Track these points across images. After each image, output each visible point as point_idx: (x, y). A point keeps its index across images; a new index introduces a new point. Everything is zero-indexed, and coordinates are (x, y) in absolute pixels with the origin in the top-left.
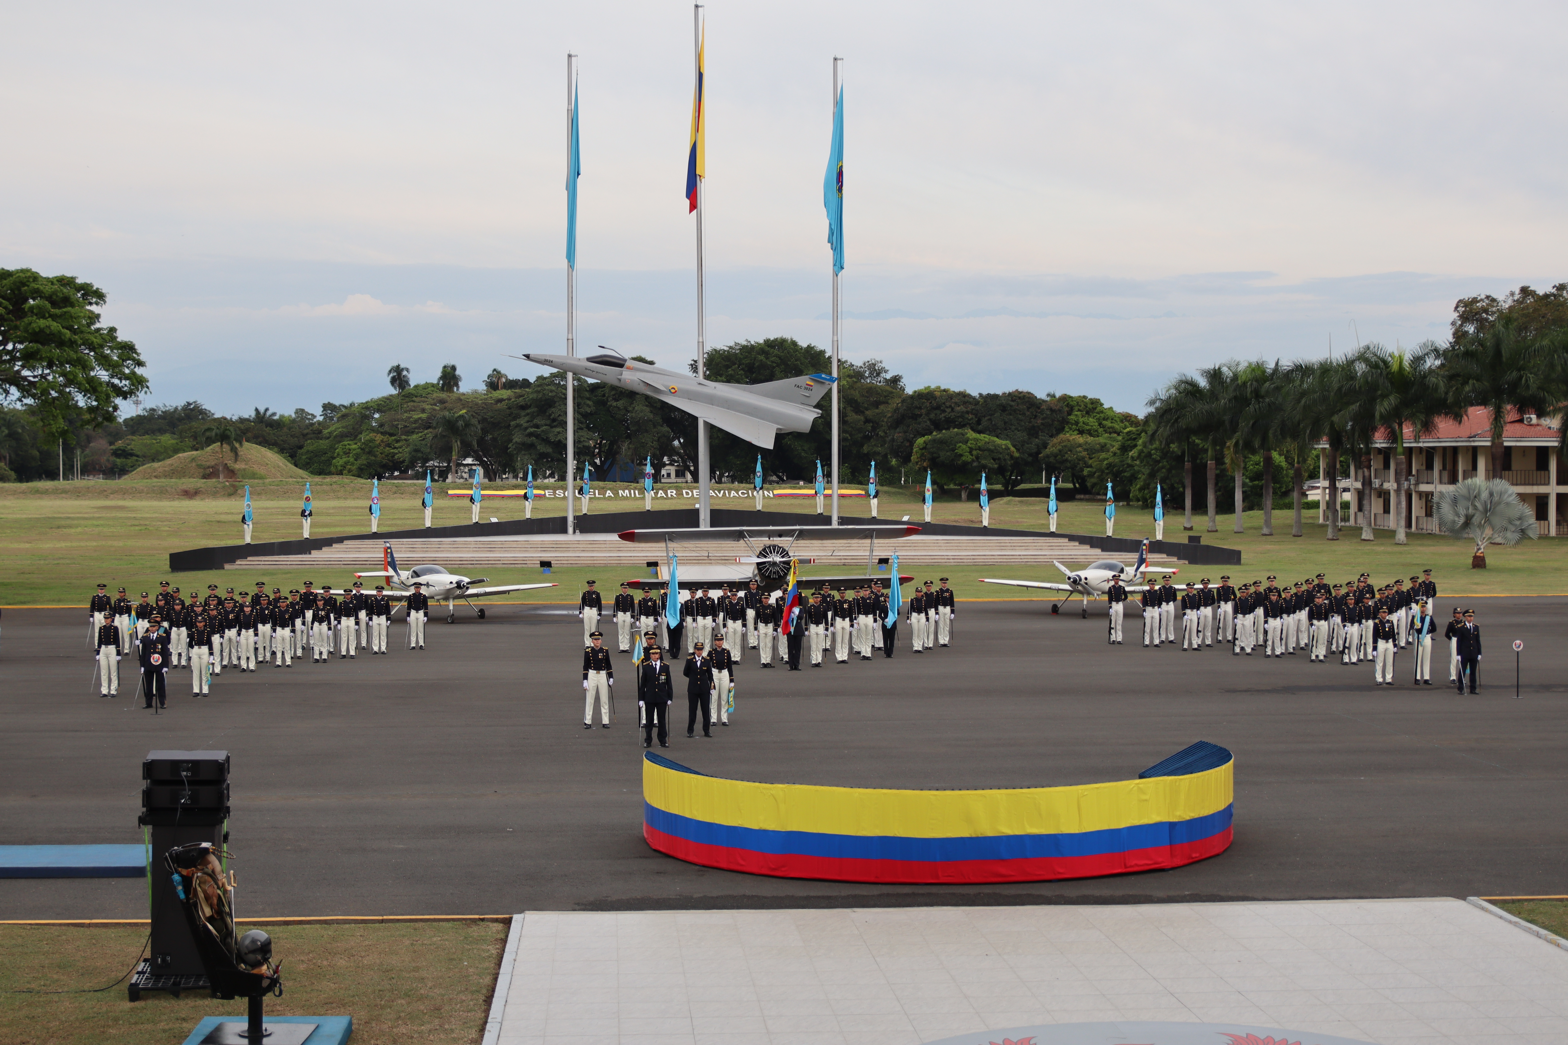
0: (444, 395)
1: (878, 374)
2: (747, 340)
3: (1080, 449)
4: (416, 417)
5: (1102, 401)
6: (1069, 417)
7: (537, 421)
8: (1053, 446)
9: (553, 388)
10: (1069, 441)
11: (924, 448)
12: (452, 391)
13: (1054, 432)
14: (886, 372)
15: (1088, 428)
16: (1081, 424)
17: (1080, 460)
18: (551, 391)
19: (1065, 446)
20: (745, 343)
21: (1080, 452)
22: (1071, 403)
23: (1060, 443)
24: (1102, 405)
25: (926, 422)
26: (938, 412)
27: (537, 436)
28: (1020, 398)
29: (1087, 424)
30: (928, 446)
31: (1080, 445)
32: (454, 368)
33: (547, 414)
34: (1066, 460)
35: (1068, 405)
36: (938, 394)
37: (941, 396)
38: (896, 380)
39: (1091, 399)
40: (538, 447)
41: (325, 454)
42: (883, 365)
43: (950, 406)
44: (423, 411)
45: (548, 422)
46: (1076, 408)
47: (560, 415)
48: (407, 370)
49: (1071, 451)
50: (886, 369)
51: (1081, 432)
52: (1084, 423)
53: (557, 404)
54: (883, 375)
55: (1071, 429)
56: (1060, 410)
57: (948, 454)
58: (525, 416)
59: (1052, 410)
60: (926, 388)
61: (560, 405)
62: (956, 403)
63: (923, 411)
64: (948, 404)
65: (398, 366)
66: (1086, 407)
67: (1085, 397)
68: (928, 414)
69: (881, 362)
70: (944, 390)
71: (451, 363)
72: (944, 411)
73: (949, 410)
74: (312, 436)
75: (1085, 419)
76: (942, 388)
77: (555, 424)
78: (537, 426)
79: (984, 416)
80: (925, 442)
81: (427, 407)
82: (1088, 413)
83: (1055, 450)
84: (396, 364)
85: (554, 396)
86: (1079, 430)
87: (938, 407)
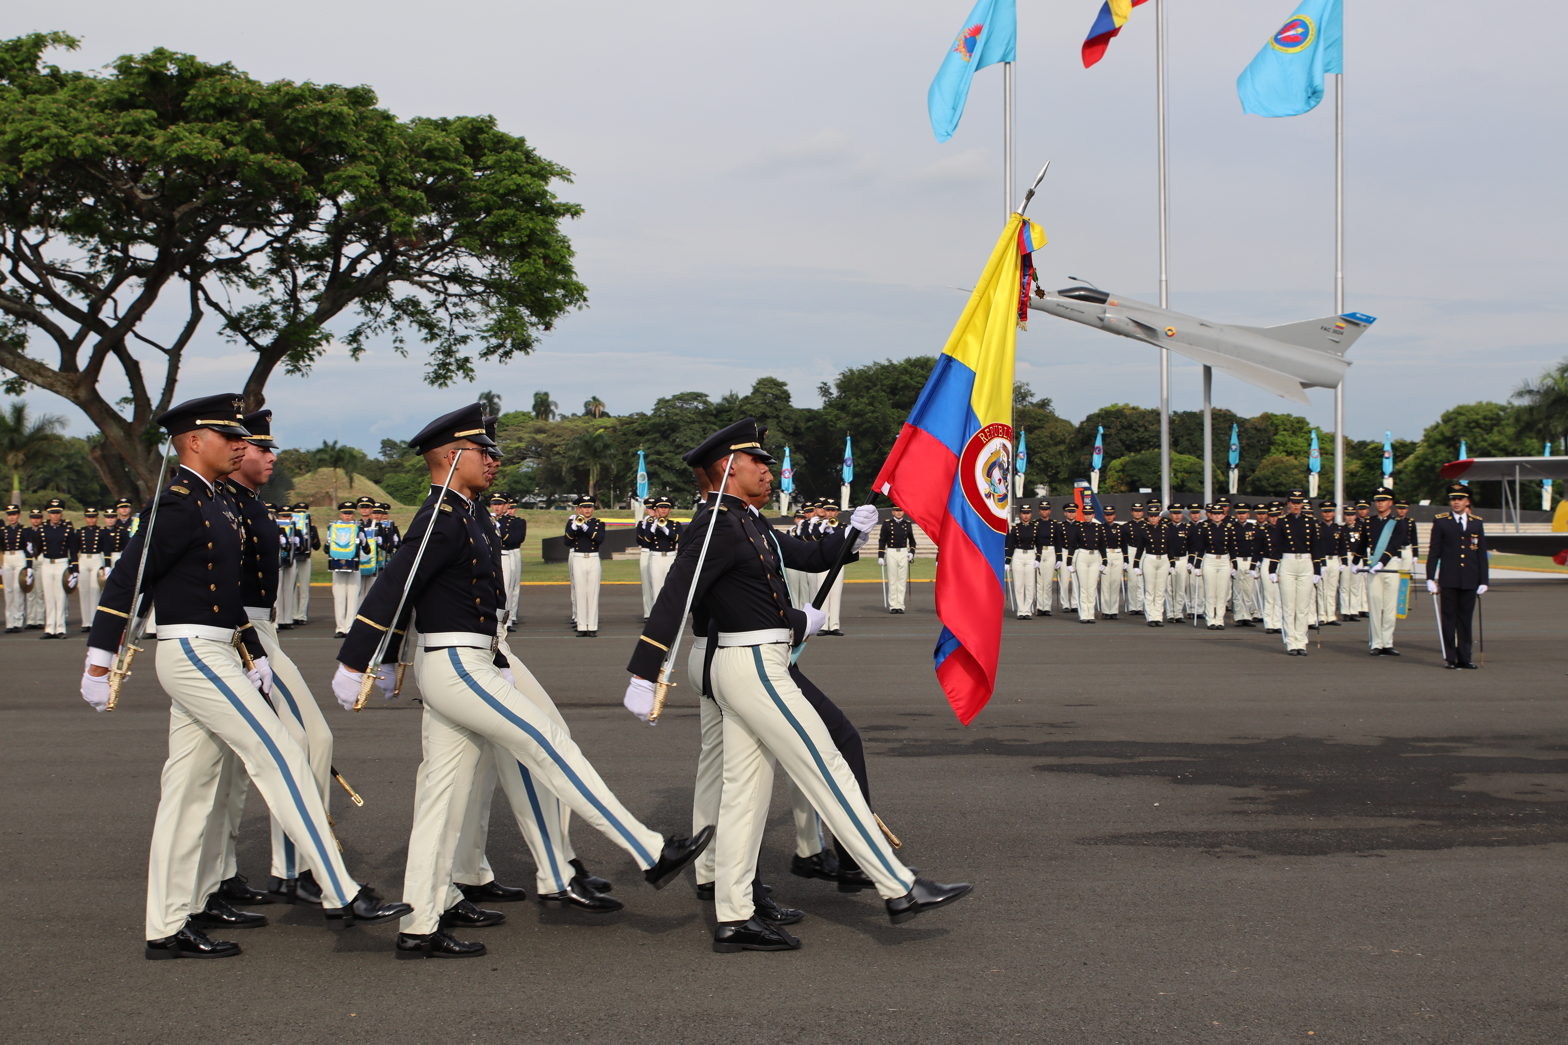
0: (540, 423)
1: (1024, 398)
2: (888, 359)
3: (1295, 471)
4: (514, 446)
5: (1308, 420)
6: (1275, 437)
7: (660, 447)
8: (1263, 469)
9: (678, 411)
10: (1282, 462)
11: (1123, 471)
12: (546, 419)
13: (1260, 454)
14: (1032, 395)
15: (1297, 449)
16: (1289, 445)
17: (1296, 483)
18: (677, 414)
19: (1279, 468)
20: (886, 363)
21: (1297, 474)
22: (1276, 422)
23: (1272, 464)
24: (1308, 424)
25: (1116, 443)
26: (1130, 431)
27: (660, 464)
28: (1220, 415)
29: (1296, 445)
30: (1127, 468)
31: (1295, 467)
32: (546, 394)
33: (671, 440)
34: (1281, 484)
35: (1272, 424)
36: (1127, 412)
37: (1131, 415)
38: (1044, 404)
39: (1296, 418)
40: (662, 476)
41: (407, 488)
42: (1030, 388)
43: (1144, 426)
44: (520, 440)
45: (672, 449)
46: (1281, 428)
47: (685, 441)
48: (499, 397)
49: (1285, 473)
50: (1033, 392)
51: (1289, 454)
52: (1292, 444)
53: (682, 429)
54: (1029, 399)
55: (1278, 450)
56: (1265, 430)
57: (1151, 476)
58: (645, 442)
59: (1256, 429)
60: (1113, 406)
61: (685, 430)
62: (1149, 422)
63: (1112, 430)
64: (1141, 423)
65: (490, 393)
66: (1292, 426)
67: (1289, 415)
68: (1117, 434)
69: (1027, 385)
70: (1134, 408)
71: (543, 390)
72: (1136, 431)
73: (1142, 430)
74: (389, 469)
75: (1294, 439)
76: (1131, 405)
77: (680, 450)
78: (659, 453)
79: (1182, 436)
80: (1121, 464)
81: (526, 436)
82: (1294, 433)
83: (1266, 472)
84: (486, 391)
85: (678, 421)
86: (1286, 451)
87: (1130, 426)
